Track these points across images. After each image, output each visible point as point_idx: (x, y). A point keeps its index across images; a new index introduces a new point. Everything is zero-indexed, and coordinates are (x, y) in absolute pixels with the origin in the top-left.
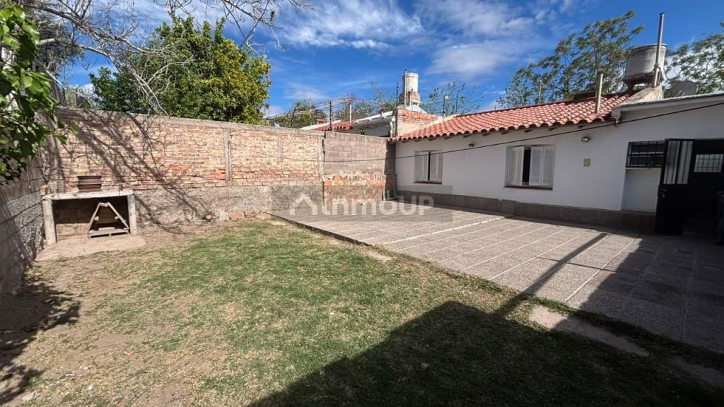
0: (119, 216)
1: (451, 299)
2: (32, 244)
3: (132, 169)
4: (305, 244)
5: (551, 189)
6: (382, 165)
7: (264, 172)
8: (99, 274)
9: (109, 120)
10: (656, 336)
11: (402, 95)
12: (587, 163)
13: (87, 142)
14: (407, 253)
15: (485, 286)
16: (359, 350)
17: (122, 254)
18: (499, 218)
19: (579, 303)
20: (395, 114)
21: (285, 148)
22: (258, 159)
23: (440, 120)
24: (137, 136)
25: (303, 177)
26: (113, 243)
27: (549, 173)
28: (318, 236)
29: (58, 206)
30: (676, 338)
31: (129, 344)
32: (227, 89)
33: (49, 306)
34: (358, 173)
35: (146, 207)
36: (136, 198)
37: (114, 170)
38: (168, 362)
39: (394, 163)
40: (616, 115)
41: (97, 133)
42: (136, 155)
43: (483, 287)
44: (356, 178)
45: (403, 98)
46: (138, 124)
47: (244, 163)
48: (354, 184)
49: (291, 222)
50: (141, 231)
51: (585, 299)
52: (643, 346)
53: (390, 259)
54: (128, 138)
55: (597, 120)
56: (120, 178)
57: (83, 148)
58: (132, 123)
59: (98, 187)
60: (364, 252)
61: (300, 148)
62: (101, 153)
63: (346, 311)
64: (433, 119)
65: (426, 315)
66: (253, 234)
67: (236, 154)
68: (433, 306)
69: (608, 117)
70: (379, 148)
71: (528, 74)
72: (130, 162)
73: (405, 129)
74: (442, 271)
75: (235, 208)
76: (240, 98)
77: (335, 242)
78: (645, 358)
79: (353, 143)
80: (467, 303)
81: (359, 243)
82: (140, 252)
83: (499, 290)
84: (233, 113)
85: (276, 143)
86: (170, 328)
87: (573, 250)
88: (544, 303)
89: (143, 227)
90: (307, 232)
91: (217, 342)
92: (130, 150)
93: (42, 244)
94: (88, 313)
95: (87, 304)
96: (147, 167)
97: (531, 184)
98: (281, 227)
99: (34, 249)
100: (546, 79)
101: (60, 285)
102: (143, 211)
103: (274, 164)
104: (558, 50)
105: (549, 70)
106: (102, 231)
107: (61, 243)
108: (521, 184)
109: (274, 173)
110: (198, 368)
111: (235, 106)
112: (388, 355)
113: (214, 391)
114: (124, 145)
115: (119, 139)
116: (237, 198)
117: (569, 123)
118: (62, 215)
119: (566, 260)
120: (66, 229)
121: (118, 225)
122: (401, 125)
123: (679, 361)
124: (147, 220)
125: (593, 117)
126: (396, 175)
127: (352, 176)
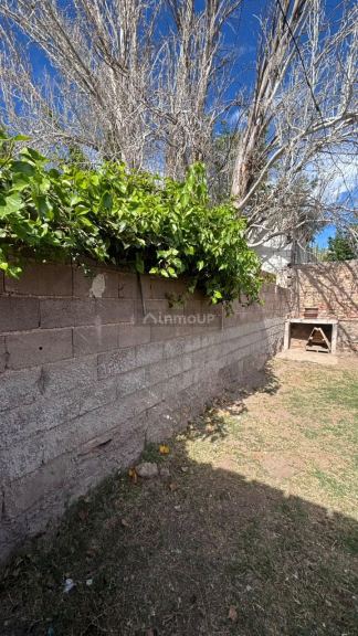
0: (325, 339)
2: (274, 347)
3: (341, 304)
8: (298, 374)
9: (330, 267)
13: (316, 286)
17: (318, 366)
24: (347, 278)
26: (318, 358)
29: (293, 326)
31: (290, 420)
33: (268, 381)
35: (347, 335)
36: (340, 327)
37: (329, 305)
38: (303, 443)
41: (321, 278)
42: (346, 293)
46: (350, 269)
50: (339, 353)
54: (341, 281)
56: (331, 311)
57: (312, 289)
58: (346, 268)
59: (315, 316)
62: (322, 292)
72: (340, 298)
82: (330, 368)
86: (317, 425)
89: (343, 351)
91: (344, 454)
92: (342, 289)
93: (281, 348)
94: (281, 393)
95: (284, 388)
96: (353, 303)
99: (275, 350)
101: (277, 373)
102: (345, 338)
106: (314, 347)
107: (291, 350)
110: (317, 460)
113: (318, 481)
114: (338, 286)
115: (335, 282)
118: (295, 333)
120: (295, 342)
121: (324, 345)
124: (347, 346)
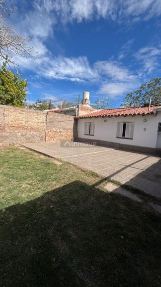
1: (78, 180)
4: (29, 157)
5: (132, 139)
6: (72, 127)
7: (19, 127)
10: (147, 194)
11: (83, 100)
12: (145, 130)
14: (70, 162)
15: (94, 175)
16: (27, 200)
18: (112, 149)
19: (125, 182)
20: (78, 107)
21: (29, 117)
22: (17, 122)
23: (96, 111)
25: (37, 130)
27: (132, 133)
28: (36, 154)
30: (153, 195)
32: (6, 92)
34: (61, 130)
39: (77, 127)
40: (155, 112)
43: (93, 175)
44: (60, 132)
45: (83, 101)
47: (10, 123)
48: (59, 134)
49: (28, 148)
51: (129, 180)
52: (141, 198)
53: (61, 163)
55: (148, 114)
60: (52, 161)
61: (36, 118)
63: (31, 184)
64: (93, 110)
65: (64, 186)
66: (9, 152)
67: (7, 119)
68: (69, 182)
69: (152, 113)
70: (70, 120)
71: (131, 96)
73: (82, 113)
74: (79, 169)
75: (5, 141)
76: (12, 96)
77: (42, 157)
78: (140, 203)
79: (59, 117)
80: (84, 181)
81: (52, 157)
83: (98, 176)
84: (9, 102)
85: (25, 115)
87: (134, 162)
88: (112, 182)
90: (33, 152)
97: (126, 137)
98: (23, 150)
100: (137, 98)
103: (24, 124)
104: (141, 88)
105: (138, 95)
108: (122, 136)
109: (24, 128)
111: (10, 99)
112: (38, 202)
116: (6, 137)
117: (139, 114)
119: (129, 166)
122: (80, 111)
123: (152, 204)
125: (147, 112)
126: (77, 132)
127: (58, 131)
